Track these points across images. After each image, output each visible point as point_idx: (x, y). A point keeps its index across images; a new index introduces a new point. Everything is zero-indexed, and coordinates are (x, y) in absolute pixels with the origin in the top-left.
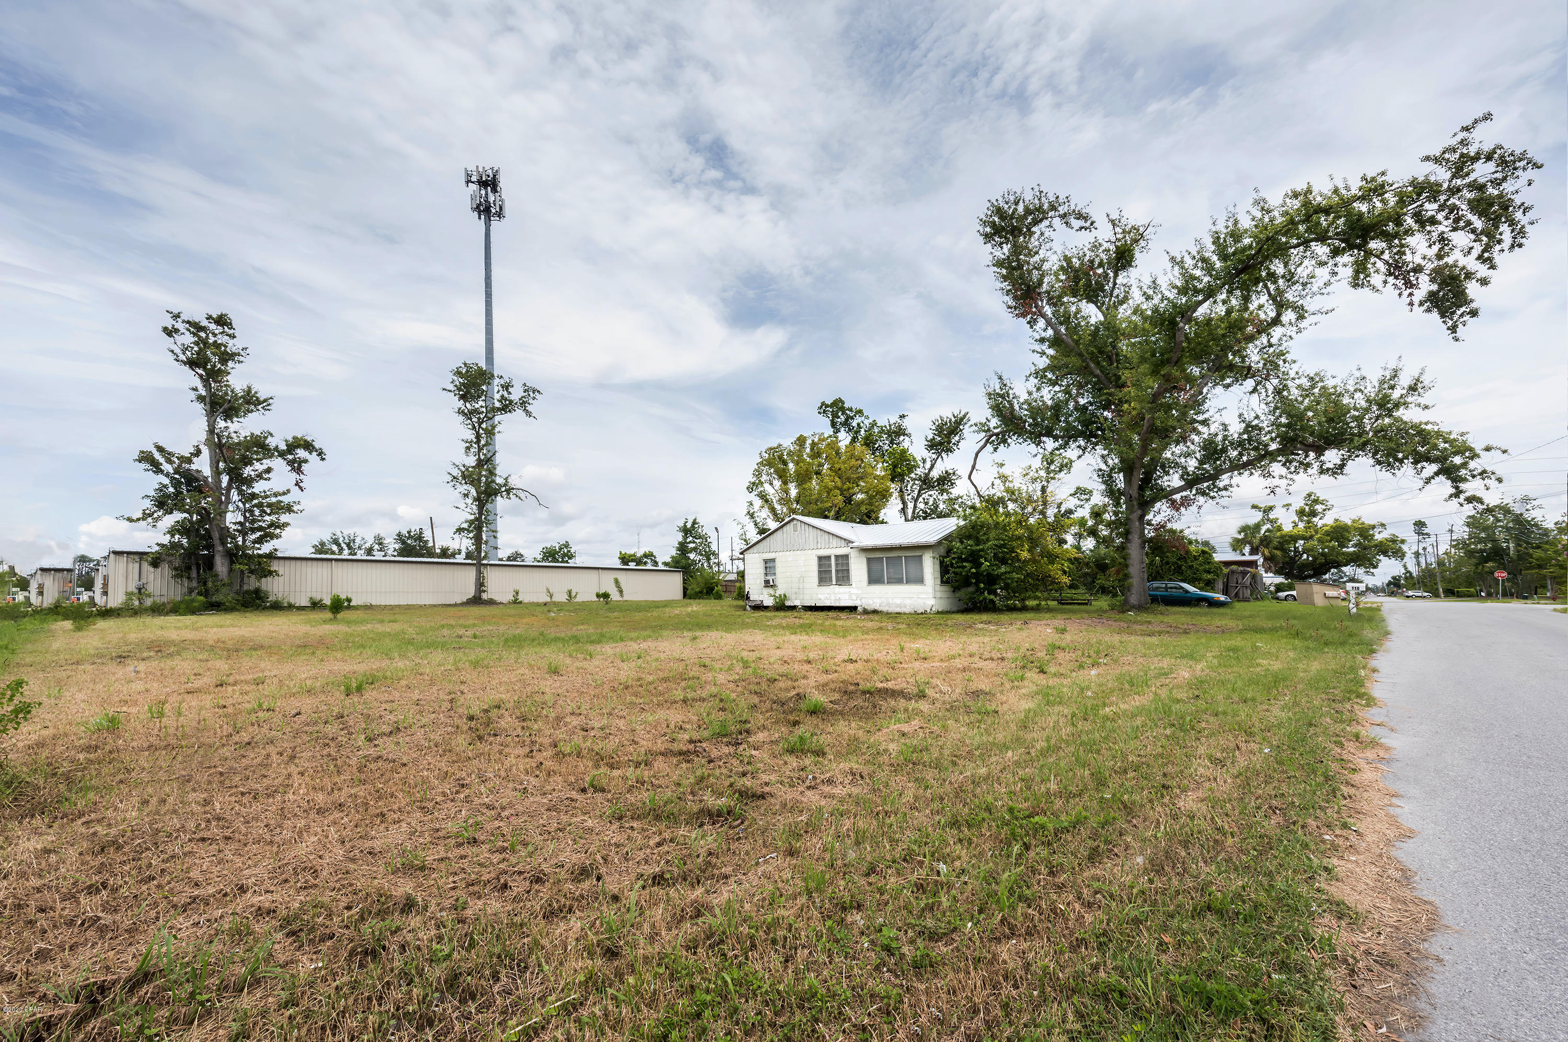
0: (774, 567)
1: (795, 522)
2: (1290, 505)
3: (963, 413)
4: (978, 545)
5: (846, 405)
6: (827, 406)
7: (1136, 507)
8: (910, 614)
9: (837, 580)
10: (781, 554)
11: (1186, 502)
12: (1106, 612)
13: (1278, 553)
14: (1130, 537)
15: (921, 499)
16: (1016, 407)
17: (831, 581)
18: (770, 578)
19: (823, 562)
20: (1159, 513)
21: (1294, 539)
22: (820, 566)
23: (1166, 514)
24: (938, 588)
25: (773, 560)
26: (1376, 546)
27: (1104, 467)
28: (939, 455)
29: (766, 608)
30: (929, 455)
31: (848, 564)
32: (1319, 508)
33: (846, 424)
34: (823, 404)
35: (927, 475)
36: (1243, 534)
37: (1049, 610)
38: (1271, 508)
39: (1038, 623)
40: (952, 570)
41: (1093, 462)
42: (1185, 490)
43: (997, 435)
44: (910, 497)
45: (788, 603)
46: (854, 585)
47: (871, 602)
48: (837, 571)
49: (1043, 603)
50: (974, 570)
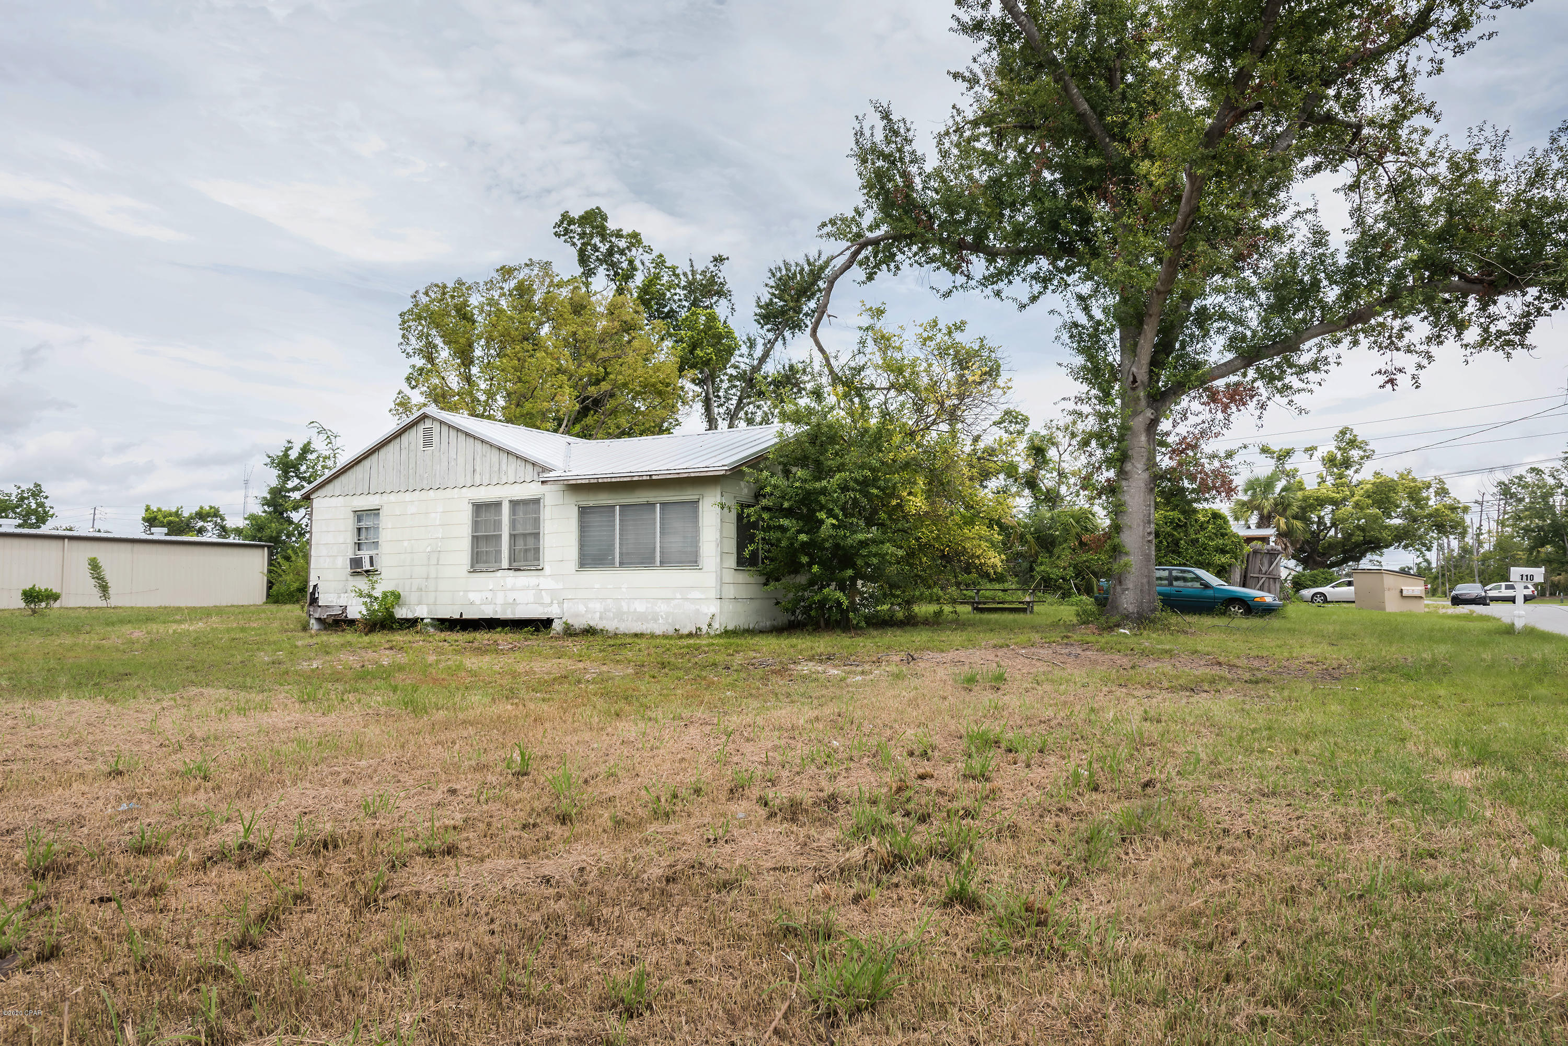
0: (376, 528)
1: (428, 423)
2: (1315, 448)
3: (824, 258)
4: (819, 479)
5: (611, 225)
6: (571, 222)
7: (1143, 402)
8: (665, 636)
9: (513, 558)
10: (392, 497)
11: (1238, 395)
12: (1071, 627)
13: (1298, 524)
14: (1128, 467)
15: (742, 415)
16: (918, 182)
17: (498, 560)
18: (365, 554)
19: (483, 516)
20: (1184, 417)
21: (1321, 502)
22: (476, 525)
23: (1198, 420)
24: (730, 575)
25: (375, 512)
26: (1430, 516)
27: (1082, 319)
28: (779, 334)
29: (352, 622)
30: (762, 334)
31: (537, 521)
32: (1355, 454)
33: (607, 258)
34: (565, 216)
35: (756, 369)
36: (1249, 493)
37: (959, 624)
38: (1288, 453)
39: (939, 656)
40: (760, 535)
41: (1061, 307)
42: (1233, 372)
43: (875, 242)
44: (722, 410)
45: (401, 613)
46: (548, 570)
47: (581, 608)
48: (513, 537)
49: (947, 609)
50: (803, 537)
